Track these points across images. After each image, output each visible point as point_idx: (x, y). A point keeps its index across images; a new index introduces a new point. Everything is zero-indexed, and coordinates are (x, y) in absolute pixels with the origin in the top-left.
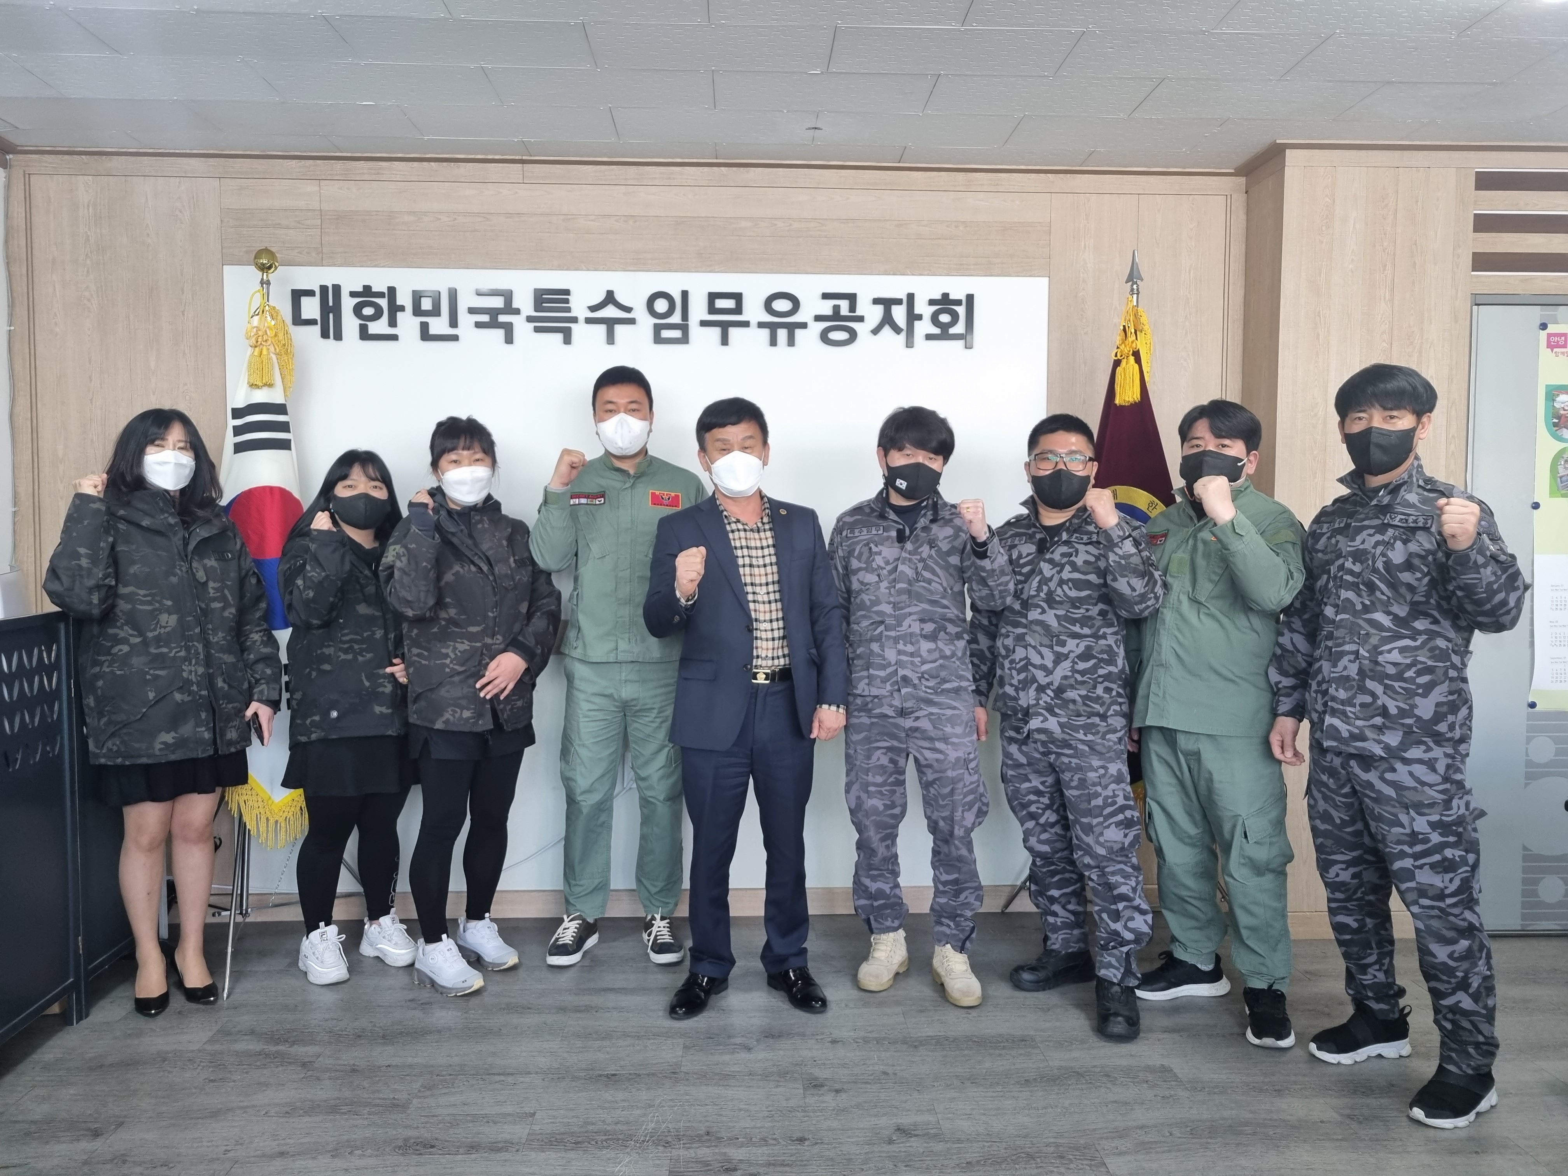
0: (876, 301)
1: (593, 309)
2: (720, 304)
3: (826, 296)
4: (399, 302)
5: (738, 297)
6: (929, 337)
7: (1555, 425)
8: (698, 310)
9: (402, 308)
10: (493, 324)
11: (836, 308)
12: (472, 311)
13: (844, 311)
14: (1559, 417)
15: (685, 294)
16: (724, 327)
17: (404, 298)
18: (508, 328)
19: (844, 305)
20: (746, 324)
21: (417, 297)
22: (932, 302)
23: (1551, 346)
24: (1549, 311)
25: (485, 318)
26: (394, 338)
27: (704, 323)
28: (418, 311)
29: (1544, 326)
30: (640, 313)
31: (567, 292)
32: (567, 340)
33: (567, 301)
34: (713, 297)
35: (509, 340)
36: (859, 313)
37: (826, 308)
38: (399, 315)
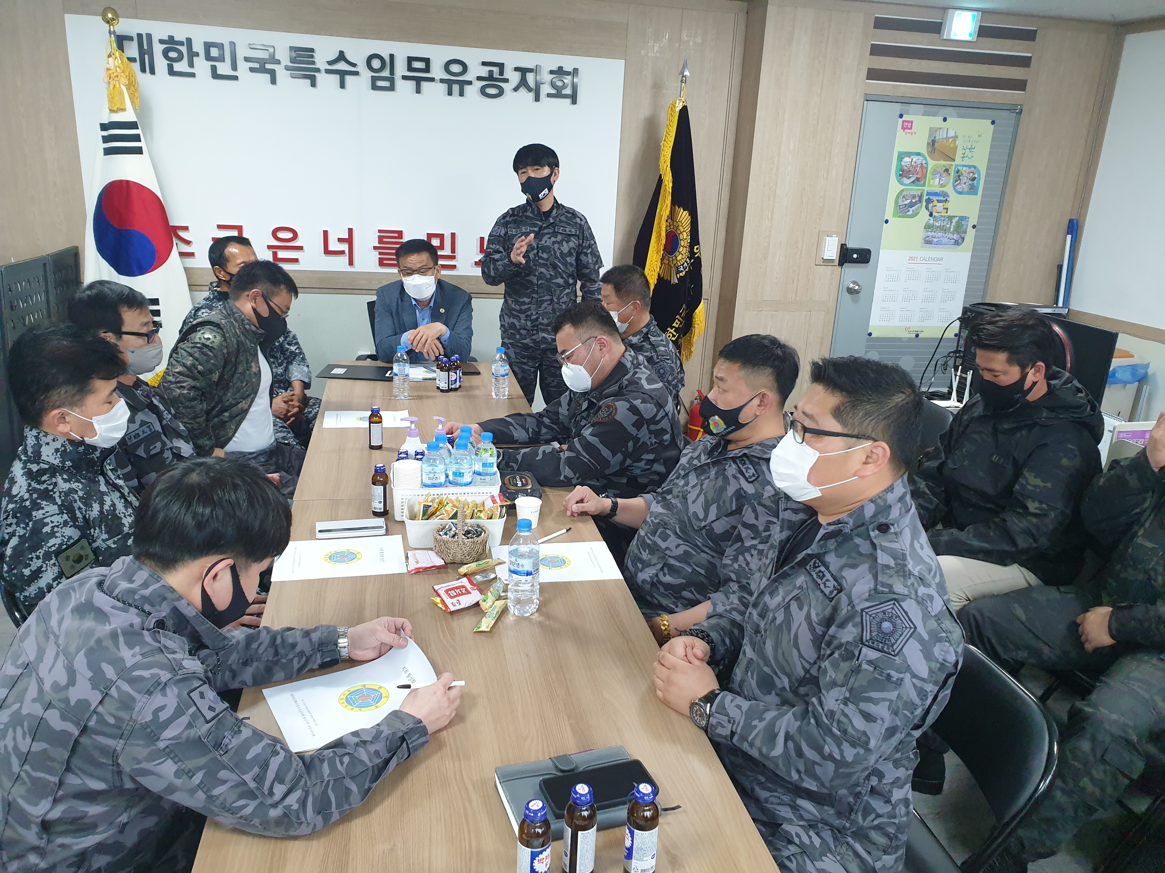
0: (517, 69)
1: (330, 63)
2: (417, 65)
3: (484, 64)
4: (195, 49)
5: (427, 61)
6: (549, 95)
7: (900, 175)
8: (401, 69)
9: (197, 54)
10: (262, 70)
11: (491, 72)
12: (247, 59)
13: (496, 75)
14: (903, 171)
15: (392, 56)
16: (418, 81)
17: (198, 47)
18: (272, 74)
19: (496, 70)
20: (432, 80)
21: (208, 46)
22: (552, 72)
23: (903, 128)
24: (906, 107)
25: (256, 65)
26: (193, 75)
27: (404, 78)
28: (208, 58)
29: (901, 116)
30: (362, 68)
31: (312, 50)
32: (313, 84)
33: (312, 57)
34: (410, 60)
35: (273, 81)
36: (505, 77)
37: (484, 72)
38: (195, 59)
